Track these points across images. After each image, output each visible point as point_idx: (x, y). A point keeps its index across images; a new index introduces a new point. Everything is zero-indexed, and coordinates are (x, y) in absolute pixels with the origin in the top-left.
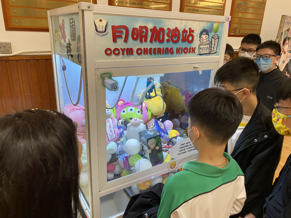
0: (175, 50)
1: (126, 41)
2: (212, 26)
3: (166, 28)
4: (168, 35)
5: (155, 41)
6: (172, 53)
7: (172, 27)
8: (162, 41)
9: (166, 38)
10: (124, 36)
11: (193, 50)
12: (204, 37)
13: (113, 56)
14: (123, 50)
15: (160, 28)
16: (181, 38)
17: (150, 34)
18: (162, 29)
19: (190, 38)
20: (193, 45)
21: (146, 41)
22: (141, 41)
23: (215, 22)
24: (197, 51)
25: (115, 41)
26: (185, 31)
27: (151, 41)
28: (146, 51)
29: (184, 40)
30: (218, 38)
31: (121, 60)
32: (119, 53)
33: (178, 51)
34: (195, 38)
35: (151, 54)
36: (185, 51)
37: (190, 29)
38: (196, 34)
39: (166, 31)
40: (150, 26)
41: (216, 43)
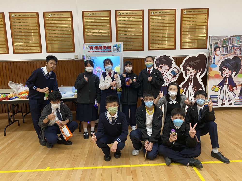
0: (106, 51)
1: (92, 49)
2: (117, 45)
3: (102, 46)
6: (105, 52)
8: (102, 49)
9: (103, 48)
11: (112, 51)
12: (114, 48)
13: (90, 52)
14: (92, 51)
16: (107, 48)
21: (97, 49)
23: (117, 44)
24: (113, 51)
25: (90, 49)
27: (99, 49)
29: (108, 49)
30: (120, 48)
31: (91, 53)
34: (111, 48)
35: (99, 52)
36: (109, 51)
37: (109, 46)
38: (112, 47)
39: (103, 47)
41: (119, 49)
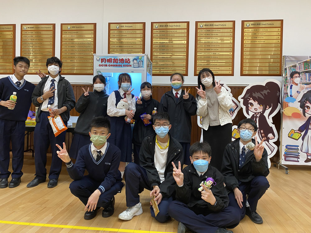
2: (138, 57)
4: (119, 61)
5: (115, 62)
6: (122, 66)
7: (121, 58)
10: (104, 61)
11: (131, 66)
12: (135, 61)
13: (101, 66)
15: (116, 59)
17: (113, 60)
18: (117, 59)
19: (129, 62)
20: (130, 64)
21: (111, 62)
22: (110, 63)
25: (102, 62)
26: (126, 59)
27: (113, 63)
28: (112, 65)
30: (142, 61)
32: (103, 66)
33: (124, 66)
34: (131, 62)
35: (113, 66)
37: (128, 59)
38: (131, 60)
40: (113, 58)
